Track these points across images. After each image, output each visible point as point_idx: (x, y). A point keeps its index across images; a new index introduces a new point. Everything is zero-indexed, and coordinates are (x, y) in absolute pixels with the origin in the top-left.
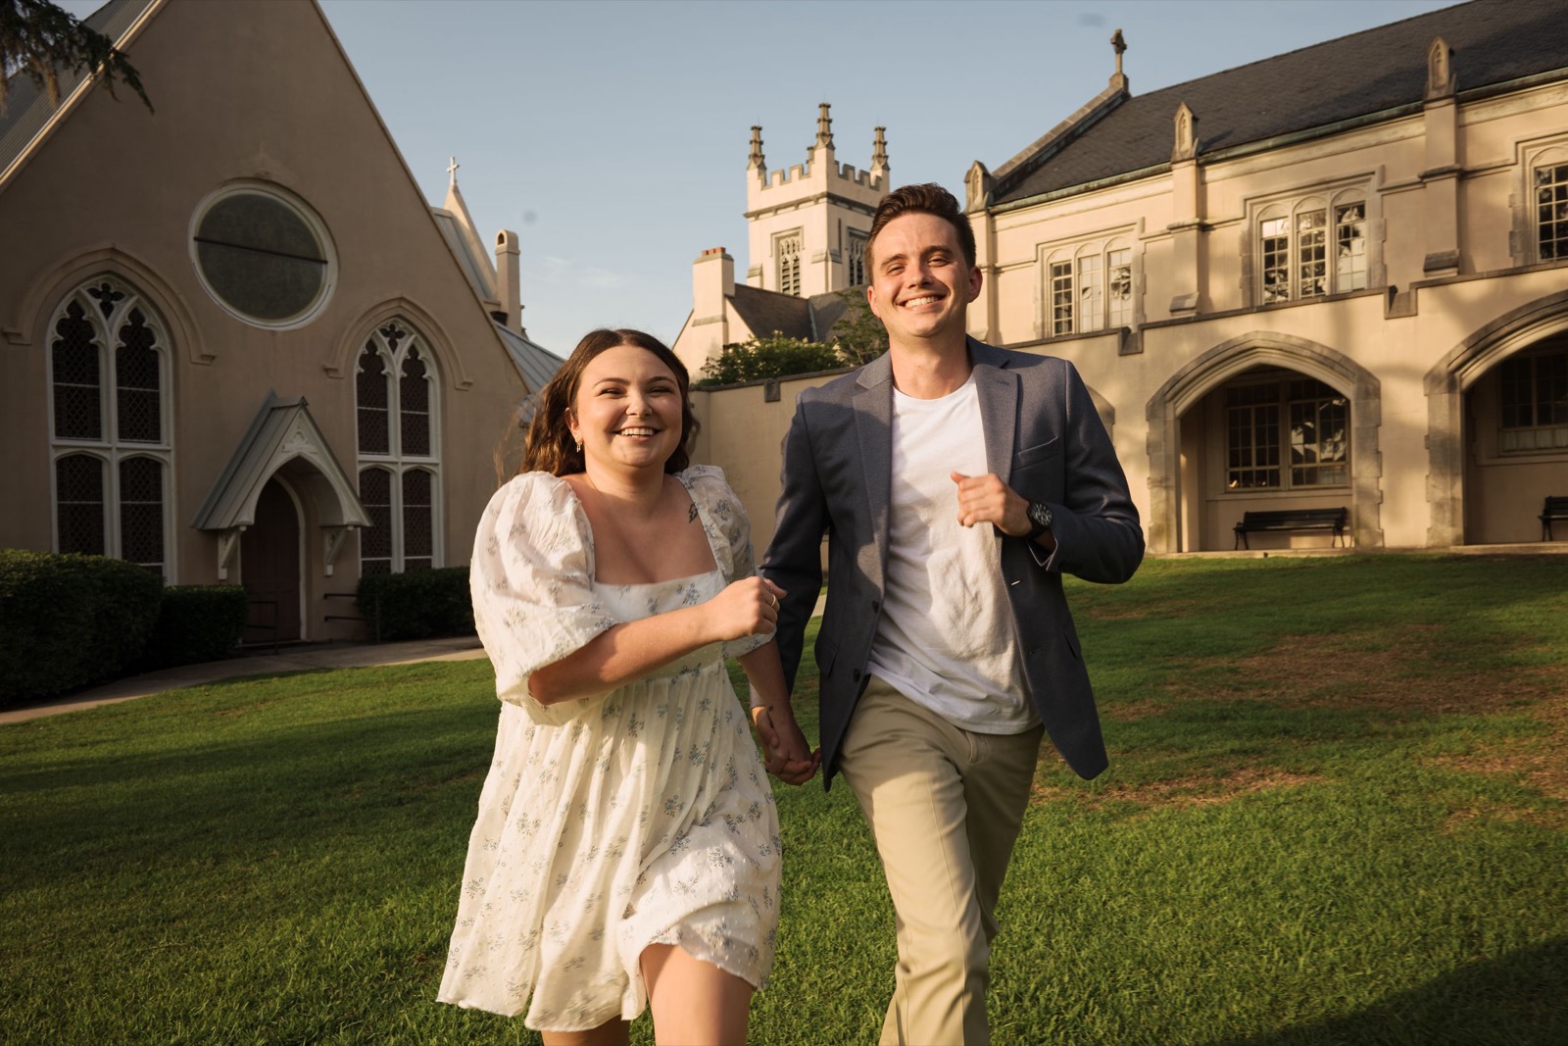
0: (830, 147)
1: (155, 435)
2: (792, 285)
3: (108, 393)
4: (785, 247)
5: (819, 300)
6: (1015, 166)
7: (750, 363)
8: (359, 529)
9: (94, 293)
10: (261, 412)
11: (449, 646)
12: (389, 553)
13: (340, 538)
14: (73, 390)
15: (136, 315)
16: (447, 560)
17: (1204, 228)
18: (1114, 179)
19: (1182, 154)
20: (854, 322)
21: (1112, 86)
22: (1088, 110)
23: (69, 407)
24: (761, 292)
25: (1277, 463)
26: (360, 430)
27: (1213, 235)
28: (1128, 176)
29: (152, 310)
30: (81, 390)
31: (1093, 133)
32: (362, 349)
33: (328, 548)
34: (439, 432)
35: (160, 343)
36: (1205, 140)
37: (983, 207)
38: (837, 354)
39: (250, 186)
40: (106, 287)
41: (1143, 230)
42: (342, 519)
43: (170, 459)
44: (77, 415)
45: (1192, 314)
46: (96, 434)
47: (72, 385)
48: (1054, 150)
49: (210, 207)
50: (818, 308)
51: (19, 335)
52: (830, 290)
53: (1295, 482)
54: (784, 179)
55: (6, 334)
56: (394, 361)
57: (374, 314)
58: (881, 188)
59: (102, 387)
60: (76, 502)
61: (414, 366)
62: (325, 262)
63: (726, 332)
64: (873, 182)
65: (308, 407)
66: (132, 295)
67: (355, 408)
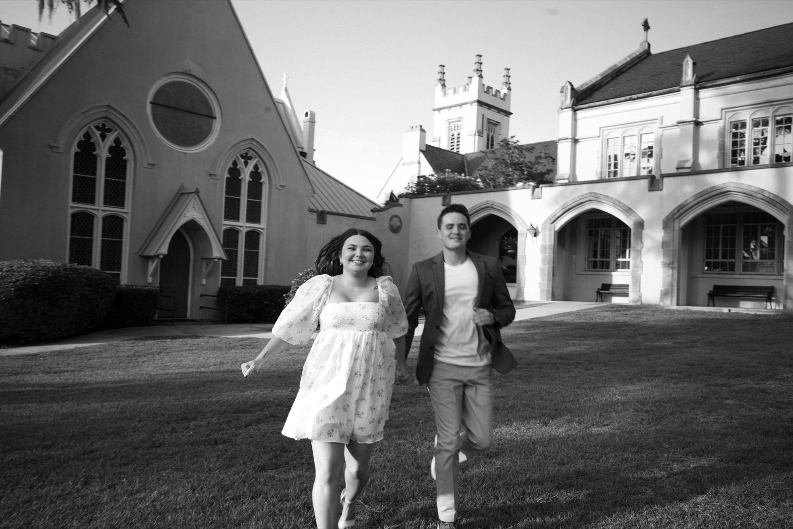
0: (481, 76)
1: (121, 204)
2: (455, 147)
3: (100, 180)
4: (453, 127)
5: (470, 155)
6: (588, 85)
7: (432, 185)
8: (221, 261)
9: (97, 128)
10: (176, 194)
11: (262, 328)
12: (235, 275)
13: (211, 265)
14: (83, 178)
15: (117, 141)
16: (265, 280)
17: (698, 124)
18: (646, 94)
19: (686, 82)
20: (490, 167)
21: (641, 48)
22: (629, 59)
23: (80, 187)
24: (439, 149)
25: (734, 258)
26: (226, 207)
27: (702, 128)
28: (654, 93)
29: (126, 139)
30: (86, 178)
31: (631, 71)
32: (230, 165)
33: (204, 270)
34: (266, 212)
35: (129, 156)
36: (699, 76)
37: (570, 106)
38: (479, 184)
39: (179, 76)
40: (104, 125)
41: (662, 123)
42: (212, 254)
43: (128, 217)
44: (84, 192)
45: (689, 171)
46: (92, 202)
47: (83, 175)
48: (610, 79)
49: (159, 87)
50: (469, 159)
51: (58, 148)
52: (476, 151)
53: (744, 270)
54: (455, 92)
55: (51, 147)
56: (246, 172)
57: (238, 146)
58: (506, 99)
59: (98, 177)
60: (79, 237)
61: (256, 175)
62: (215, 118)
63: (419, 171)
64: (502, 96)
65: (199, 194)
66: (116, 130)
67: (224, 196)
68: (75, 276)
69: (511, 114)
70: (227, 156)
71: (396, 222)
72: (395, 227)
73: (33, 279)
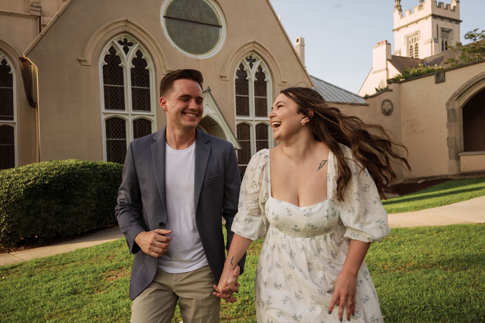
1: (149, 109)
2: (415, 55)
3: (128, 89)
4: (411, 40)
5: (428, 59)
9: (120, 42)
14: (112, 87)
15: (139, 53)
23: (111, 95)
24: (400, 57)
26: (237, 105)
29: (146, 51)
30: (116, 88)
32: (237, 68)
35: (150, 66)
40: (125, 40)
43: (154, 120)
44: (114, 99)
46: (123, 108)
47: (112, 85)
49: (170, 2)
51: (85, 61)
52: (433, 54)
54: (411, 12)
55: (80, 61)
56: (252, 73)
57: (243, 49)
58: (456, 10)
59: (125, 86)
60: (114, 139)
61: (260, 75)
62: (221, 27)
63: (388, 75)
64: (452, 8)
65: (211, 92)
66: (136, 43)
67: (235, 95)
68: (91, 172)
69: (461, 21)
70: (234, 59)
71: (387, 106)
72: (387, 111)
73: (44, 178)
